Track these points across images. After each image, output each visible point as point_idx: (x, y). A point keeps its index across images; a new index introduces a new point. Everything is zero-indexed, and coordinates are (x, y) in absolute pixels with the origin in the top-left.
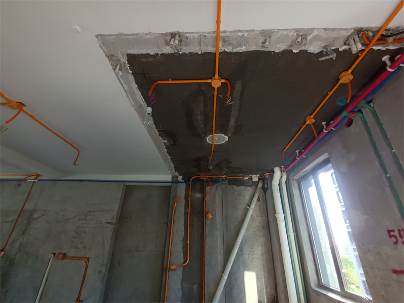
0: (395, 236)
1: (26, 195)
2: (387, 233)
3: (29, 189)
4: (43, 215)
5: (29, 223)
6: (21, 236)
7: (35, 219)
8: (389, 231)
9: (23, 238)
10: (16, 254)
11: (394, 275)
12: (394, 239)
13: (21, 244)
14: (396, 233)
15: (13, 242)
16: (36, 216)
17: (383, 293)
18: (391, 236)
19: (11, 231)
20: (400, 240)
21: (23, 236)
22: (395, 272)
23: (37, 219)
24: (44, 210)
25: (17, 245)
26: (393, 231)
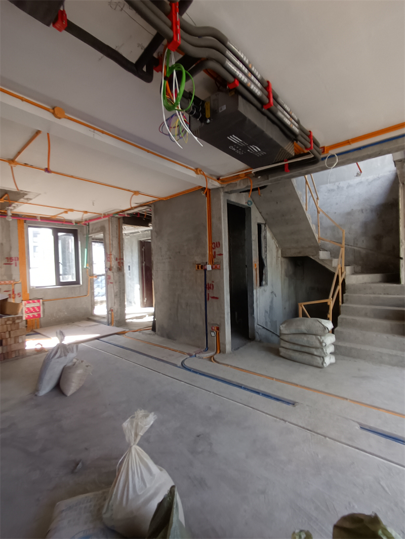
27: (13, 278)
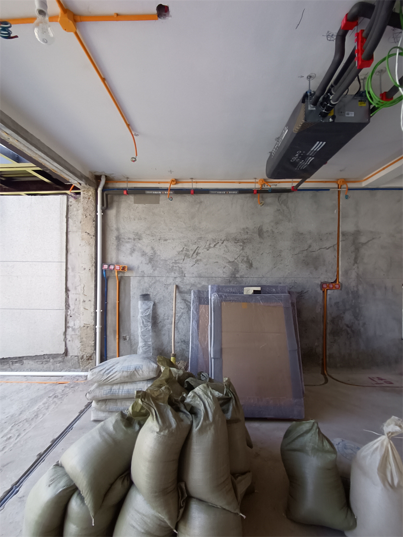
1: (336, 211)
3: (336, 202)
4: (373, 239)
5: (357, 250)
6: (354, 265)
7: (363, 244)
9: (358, 268)
10: (357, 286)
13: (358, 274)
15: (346, 273)
16: (363, 239)
19: (336, 259)
21: (356, 265)
23: (366, 243)
24: (371, 232)
25: (353, 275)
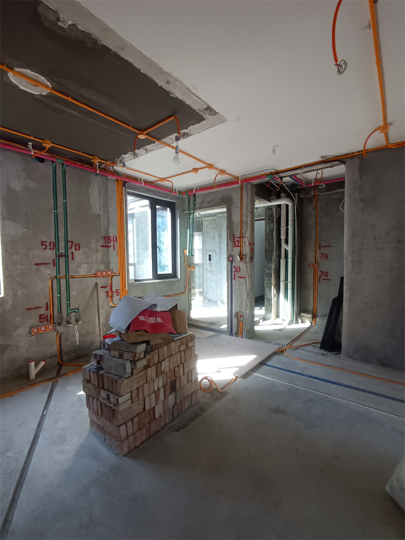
0: (46, 245)
2: (40, 243)
8: (43, 242)
11: (35, 267)
12: (44, 247)
14: (48, 244)
17: (19, 279)
18: (42, 245)
20: (48, 247)
22: (37, 264)
26: (46, 242)
27: (111, 268)
